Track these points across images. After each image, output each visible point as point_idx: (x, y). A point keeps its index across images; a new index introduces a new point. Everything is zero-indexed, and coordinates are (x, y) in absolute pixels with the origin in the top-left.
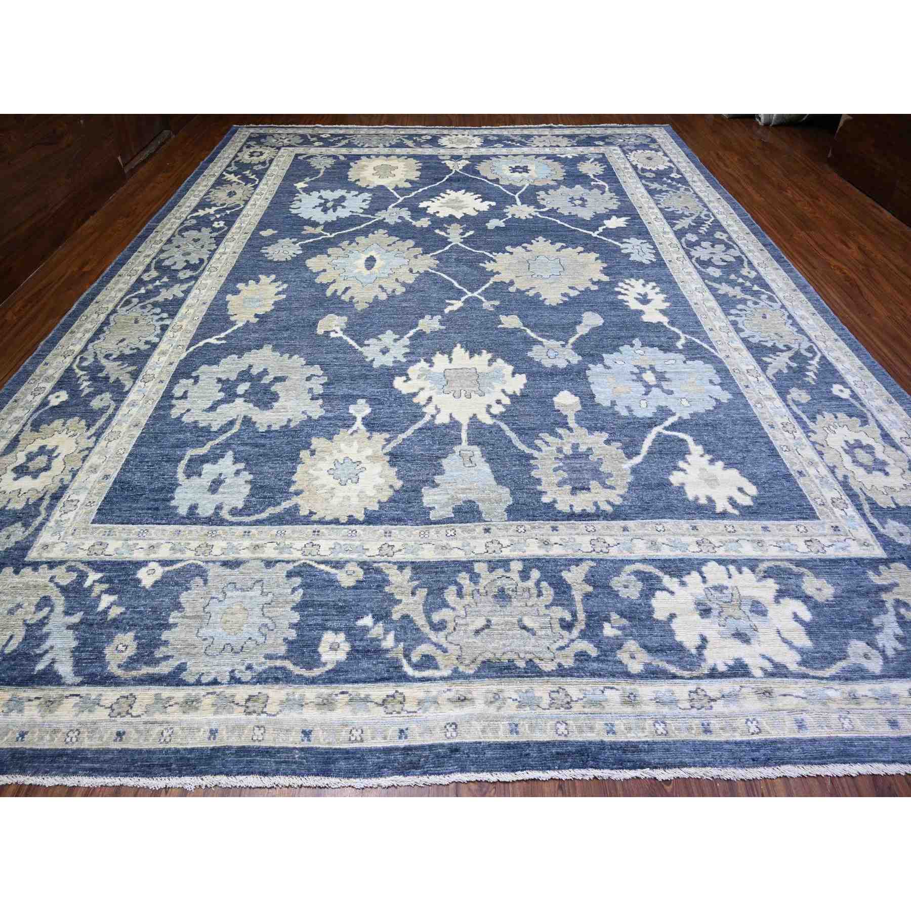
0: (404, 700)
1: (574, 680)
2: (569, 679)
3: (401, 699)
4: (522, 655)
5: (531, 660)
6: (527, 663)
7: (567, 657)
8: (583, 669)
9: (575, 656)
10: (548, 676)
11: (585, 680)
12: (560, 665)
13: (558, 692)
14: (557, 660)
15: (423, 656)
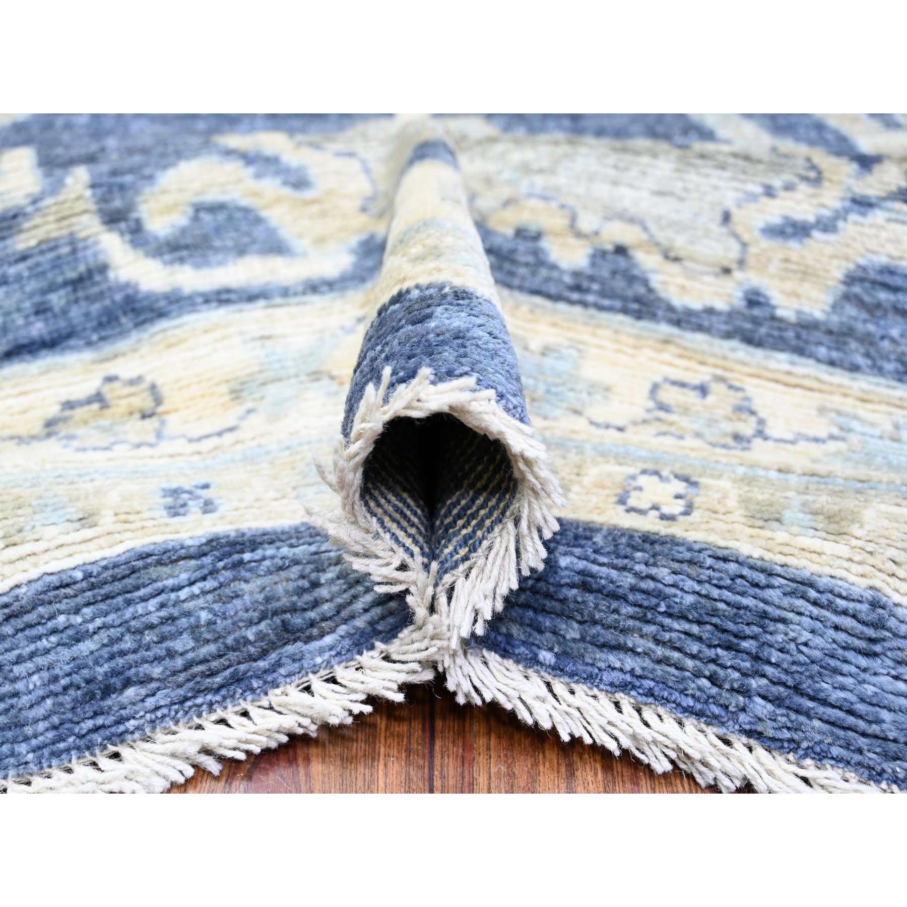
0: (158, 401)
1: (806, 368)
2: (780, 361)
3: (144, 401)
4: (586, 223)
5: (621, 250)
6: (599, 255)
7: (806, 274)
8: (867, 340)
9: (850, 280)
10: (678, 323)
11: (863, 383)
12: (754, 300)
13: (703, 390)
14: (752, 278)
15: (199, 209)
